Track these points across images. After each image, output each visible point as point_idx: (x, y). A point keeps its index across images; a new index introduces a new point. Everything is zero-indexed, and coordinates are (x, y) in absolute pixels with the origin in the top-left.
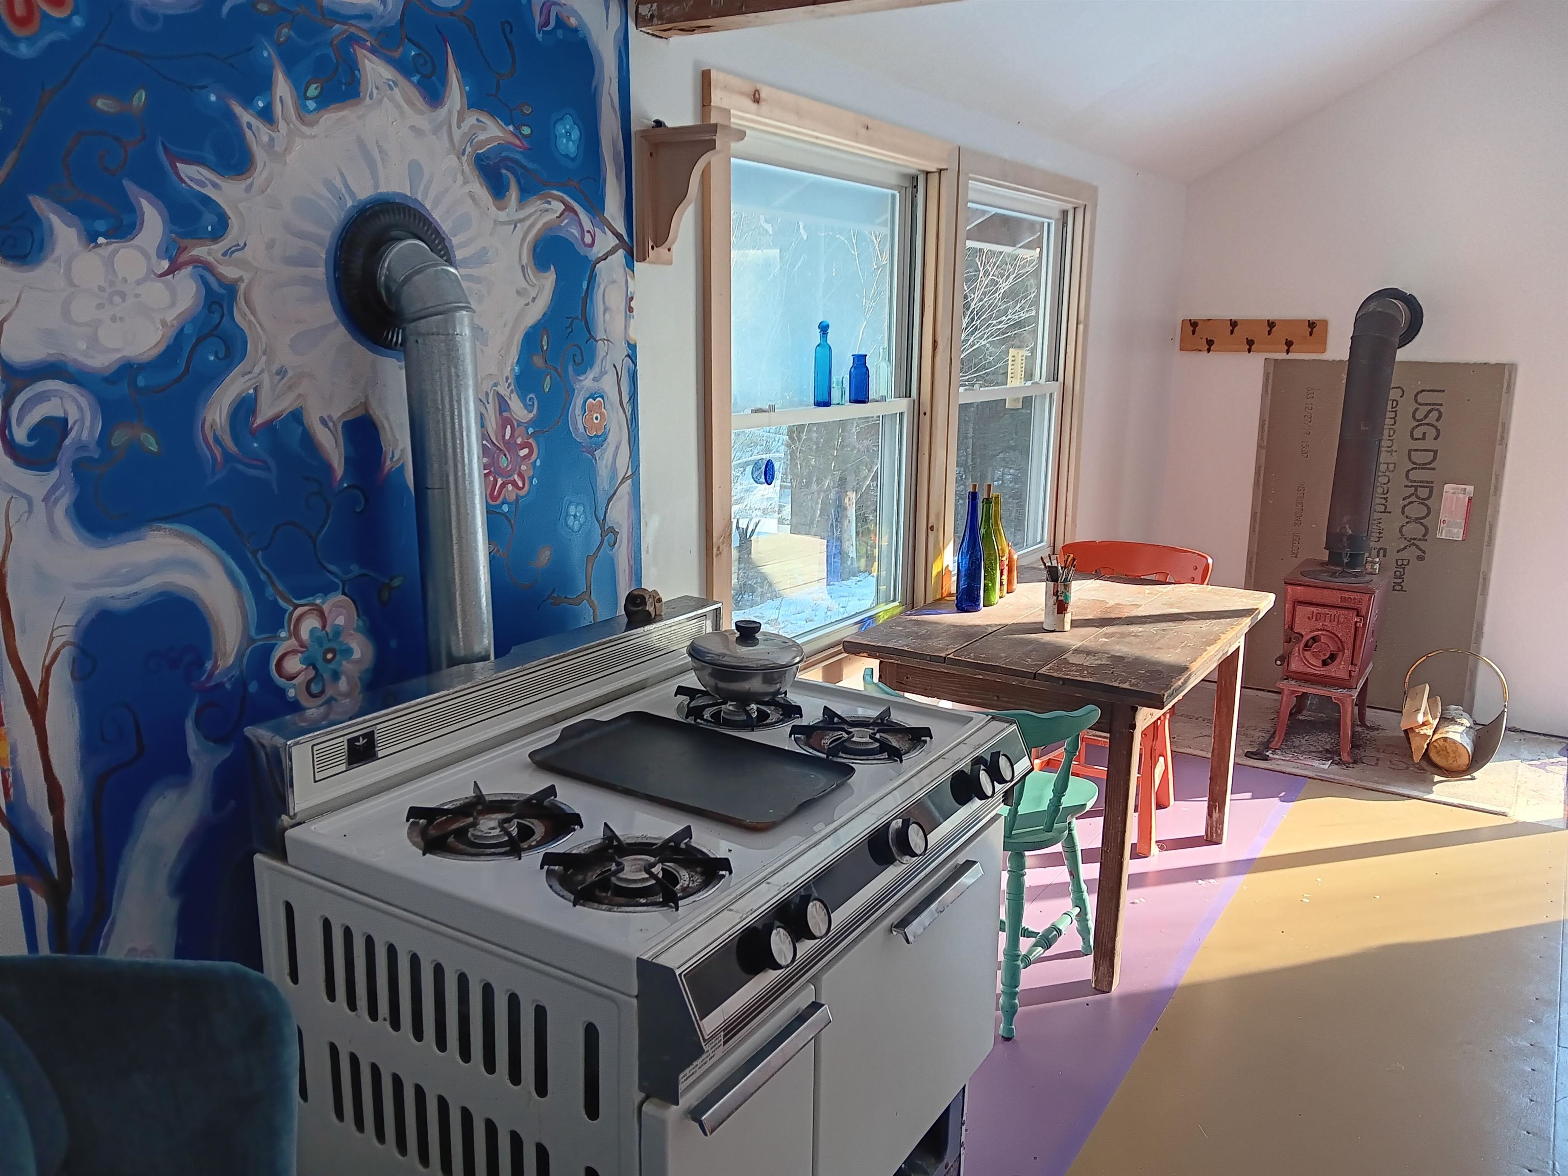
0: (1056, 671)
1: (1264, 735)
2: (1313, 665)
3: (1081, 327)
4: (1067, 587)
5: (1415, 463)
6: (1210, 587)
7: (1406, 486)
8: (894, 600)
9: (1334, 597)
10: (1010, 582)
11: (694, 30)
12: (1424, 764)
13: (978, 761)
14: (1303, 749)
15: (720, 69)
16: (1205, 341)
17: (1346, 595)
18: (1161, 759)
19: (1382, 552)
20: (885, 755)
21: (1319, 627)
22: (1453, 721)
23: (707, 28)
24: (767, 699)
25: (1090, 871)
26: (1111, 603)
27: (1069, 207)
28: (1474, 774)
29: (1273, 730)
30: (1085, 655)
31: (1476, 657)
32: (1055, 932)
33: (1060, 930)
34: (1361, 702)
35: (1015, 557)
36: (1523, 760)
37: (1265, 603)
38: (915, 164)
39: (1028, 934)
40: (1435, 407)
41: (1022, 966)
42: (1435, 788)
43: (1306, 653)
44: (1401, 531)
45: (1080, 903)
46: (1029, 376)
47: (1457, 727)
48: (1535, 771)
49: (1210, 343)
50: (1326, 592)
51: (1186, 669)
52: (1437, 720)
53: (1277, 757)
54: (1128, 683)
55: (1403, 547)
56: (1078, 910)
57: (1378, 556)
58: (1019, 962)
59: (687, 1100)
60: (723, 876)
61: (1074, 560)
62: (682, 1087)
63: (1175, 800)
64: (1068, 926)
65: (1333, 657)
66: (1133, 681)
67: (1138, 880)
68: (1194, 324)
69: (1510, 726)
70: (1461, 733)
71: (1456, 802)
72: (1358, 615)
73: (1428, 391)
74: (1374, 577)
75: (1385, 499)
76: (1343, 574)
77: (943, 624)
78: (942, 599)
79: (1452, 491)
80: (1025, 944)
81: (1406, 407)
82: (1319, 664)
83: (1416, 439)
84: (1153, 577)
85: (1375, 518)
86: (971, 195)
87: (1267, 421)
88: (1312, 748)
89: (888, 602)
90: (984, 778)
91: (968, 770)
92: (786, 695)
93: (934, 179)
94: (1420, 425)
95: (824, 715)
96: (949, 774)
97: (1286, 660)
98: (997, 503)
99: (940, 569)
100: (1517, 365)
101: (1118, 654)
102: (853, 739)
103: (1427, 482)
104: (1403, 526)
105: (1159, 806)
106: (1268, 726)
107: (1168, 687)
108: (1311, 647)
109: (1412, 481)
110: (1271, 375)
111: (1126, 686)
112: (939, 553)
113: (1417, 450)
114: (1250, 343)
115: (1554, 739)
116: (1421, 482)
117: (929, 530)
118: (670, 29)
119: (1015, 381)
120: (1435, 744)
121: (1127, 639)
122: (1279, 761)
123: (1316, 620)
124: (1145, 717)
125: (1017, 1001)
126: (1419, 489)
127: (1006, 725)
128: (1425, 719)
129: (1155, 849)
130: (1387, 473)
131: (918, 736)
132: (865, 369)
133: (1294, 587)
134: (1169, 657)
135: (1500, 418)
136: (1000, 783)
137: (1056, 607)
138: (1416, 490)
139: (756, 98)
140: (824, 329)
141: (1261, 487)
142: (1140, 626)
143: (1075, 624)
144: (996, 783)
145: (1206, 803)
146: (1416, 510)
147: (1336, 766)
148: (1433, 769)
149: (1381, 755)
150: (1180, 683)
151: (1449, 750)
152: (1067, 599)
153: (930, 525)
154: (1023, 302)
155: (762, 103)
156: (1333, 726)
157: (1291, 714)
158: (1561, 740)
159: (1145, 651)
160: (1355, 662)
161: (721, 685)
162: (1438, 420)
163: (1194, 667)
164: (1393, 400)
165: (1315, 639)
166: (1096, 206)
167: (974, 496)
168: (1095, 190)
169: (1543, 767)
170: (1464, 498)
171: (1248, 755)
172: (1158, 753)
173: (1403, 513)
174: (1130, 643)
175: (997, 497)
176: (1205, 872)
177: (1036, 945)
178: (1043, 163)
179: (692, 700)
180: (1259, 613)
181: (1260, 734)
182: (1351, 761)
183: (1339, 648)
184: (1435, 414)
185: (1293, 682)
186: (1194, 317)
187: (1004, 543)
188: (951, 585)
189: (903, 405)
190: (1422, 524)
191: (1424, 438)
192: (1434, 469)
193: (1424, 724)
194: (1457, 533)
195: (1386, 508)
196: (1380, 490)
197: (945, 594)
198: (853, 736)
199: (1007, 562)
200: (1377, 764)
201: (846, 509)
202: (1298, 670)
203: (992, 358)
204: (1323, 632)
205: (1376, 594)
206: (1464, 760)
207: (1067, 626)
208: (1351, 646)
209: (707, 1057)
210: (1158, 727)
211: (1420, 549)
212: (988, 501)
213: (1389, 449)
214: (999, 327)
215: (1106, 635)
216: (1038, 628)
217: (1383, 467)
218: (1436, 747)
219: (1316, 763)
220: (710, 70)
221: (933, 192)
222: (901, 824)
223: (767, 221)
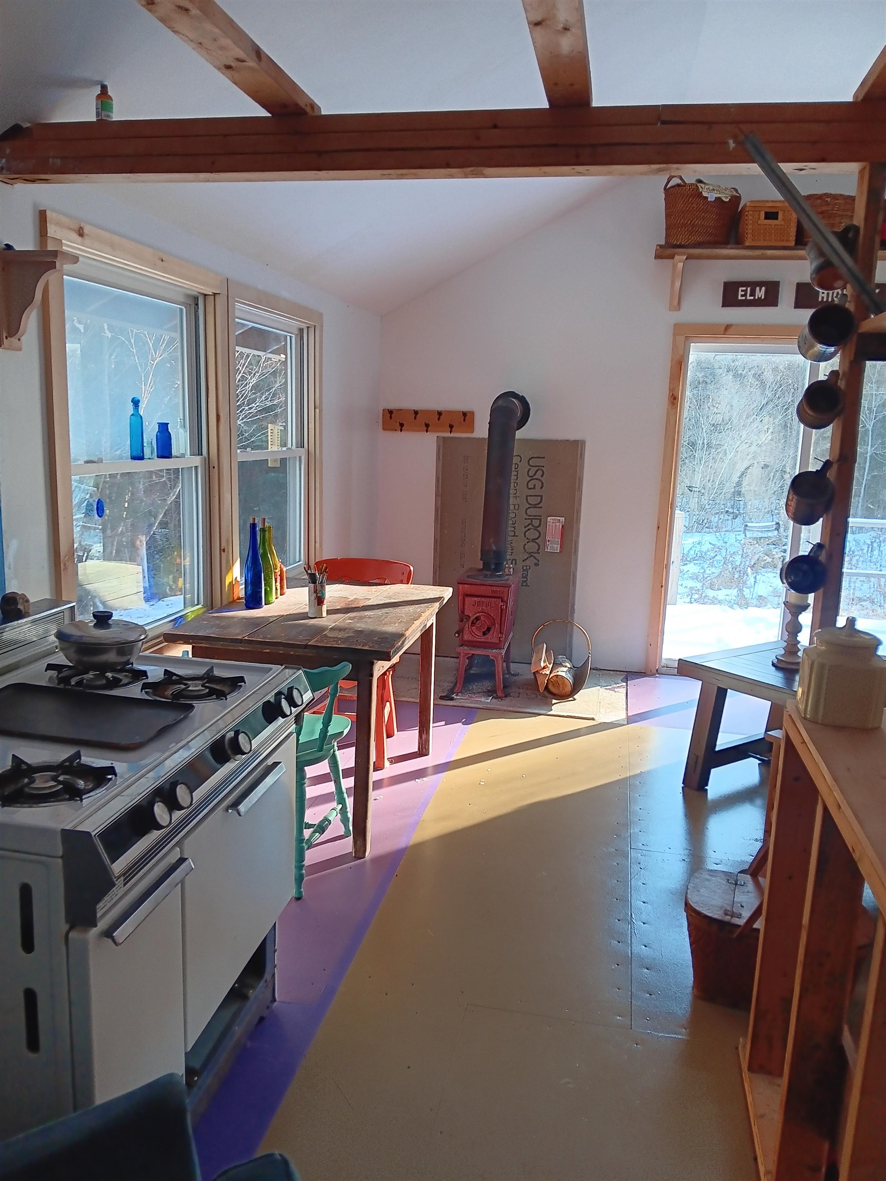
0: (320, 642)
1: (450, 685)
2: (477, 635)
3: (317, 411)
4: (323, 587)
5: (530, 504)
6: (413, 586)
7: (526, 519)
8: (198, 605)
9: (487, 591)
10: (282, 587)
11: (35, 181)
12: (546, 693)
13: (279, 694)
14: (474, 691)
15: (53, 210)
16: (399, 424)
17: (494, 588)
18: (388, 704)
19: (514, 562)
20: (214, 697)
21: (479, 611)
22: (561, 665)
23: (46, 181)
24: (119, 668)
25: (348, 783)
26: (352, 598)
27: (304, 326)
28: (575, 697)
29: (455, 681)
30: (338, 632)
31: (572, 624)
32: (327, 822)
33: (330, 821)
34: (507, 659)
35: (285, 569)
36: (602, 686)
37: (447, 593)
38: (197, 288)
39: (309, 826)
40: (540, 468)
41: (306, 847)
42: (553, 707)
43: (473, 628)
44: (524, 548)
45: (342, 801)
46: (284, 444)
47: (563, 668)
48: (609, 692)
49: (402, 425)
50: (482, 587)
51: (403, 635)
52: (552, 665)
53: (459, 697)
54: (367, 646)
55: (526, 558)
56: (341, 806)
57: (512, 564)
58: (304, 844)
59: (102, 925)
60: (111, 779)
61: (326, 568)
62: (99, 915)
63: (398, 731)
64: (335, 817)
65: (489, 629)
66: (371, 645)
67: (378, 784)
68: (391, 412)
69: (593, 667)
70: (566, 672)
71: (565, 714)
72: (502, 601)
73: (536, 458)
74: (511, 577)
75: (514, 527)
76: (492, 576)
77: (237, 618)
78: (234, 601)
79: (552, 521)
80: (307, 833)
81: (523, 468)
82: (481, 634)
83: (530, 489)
84: (376, 581)
85: (509, 540)
86: (237, 314)
87: (441, 477)
88: (480, 690)
89: (193, 605)
90: (284, 703)
91: (272, 700)
92: (132, 665)
93: (210, 300)
94: (532, 479)
95: (164, 675)
96: (261, 703)
97: (461, 634)
98: (269, 531)
99: (231, 581)
100: (585, 441)
101: (359, 629)
102: (190, 688)
103: (538, 516)
104: (525, 544)
105: (388, 737)
106: (453, 679)
107: (393, 646)
108: (475, 624)
109: (529, 516)
110: (441, 448)
111: (366, 648)
112: (230, 568)
113: (531, 496)
114: (427, 426)
115: (618, 673)
116: (535, 516)
117: (222, 552)
118: (17, 178)
119: (274, 447)
120: (552, 680)
121: (364, 620)
122: (460, 700)
123: (478, 606)
124: (380, 667)
125: (304, 872)
126: (533, 520)
127: (296, 670)
128: (545, 664)
129: (387, 763)
130: (514, 511)
131: (236, 683)
132: (168, 434)
133: (463, 585)
134: (391, 629)
135: (577, 474)
136: (294, 707)
137: (316, 601)
138: (532, 521)
139: (81, 233)
140: (136, 403)
141: (439, 522)
142: (371, 611)
143: (329, 612)
144: (292, 708)
145: (418, 731)
146: (532, 534)
147: (495, 700)
148: (552, 697)
149: (521, 691)
150: (399, 644)
151: (560, 683)
152: (323, 595)
153: (223, 548)
154: (267, 394)
155: (86, 237)
156: (491, 676)
157: (465, 670)
158: (622, 673)
159: (376, 627)
160: (502, 632)
161: (85, 659)
162: (542, 476)
163: (407, 633)
164: (516, 464)
165: (477, 619)
166: (322, 326)
167: (253, 526)
168: (321, 315)
169: (613, 689)
170: (560, 525)
171: (442, 698)
172: (385, 700)
173: (525, 536)
174: (366, 622)
175: (270, 527)
176: (420, 774)
177: (314, 832)
178: (285, 294)
179: (59, 673)
180: (444, 600)
181: (448, 684)
182: (504, 696)
183: (492, 623)
184: (540, 473)
185: (466, 648)
186: (391, 406)
187: (276, 560)
188: (240, 591)
189: (197, 461)
190: (536, 542)
191: (534, 488)
192: (541, 507)
193: (544, 668)
194: (557, 548)
195: (515, 533)
196: (510, 522)
197: (235, 599)
198: (189, 687)
199: (279, 573)
200: (518, 697)
201: (138, 549)
202: (469, 640)
203: (247, 434)
204: (482, 614)
205: (512, 587)
206: (569, 689)
207: (324, 614)
208: (499, 622)
209: (113, 895)
210: (385, 680)
211: (536, 559)
212: (263, 530)
213: (515, 496)
214: (250, 411)
215: (350, 618)
216: (304, 616)
217: (512, 507)
218: (552, 682)
219: (483, 699)
220: (45, 210)
221: (210, 309)
222: (233, 735)
223: (80, 323)
